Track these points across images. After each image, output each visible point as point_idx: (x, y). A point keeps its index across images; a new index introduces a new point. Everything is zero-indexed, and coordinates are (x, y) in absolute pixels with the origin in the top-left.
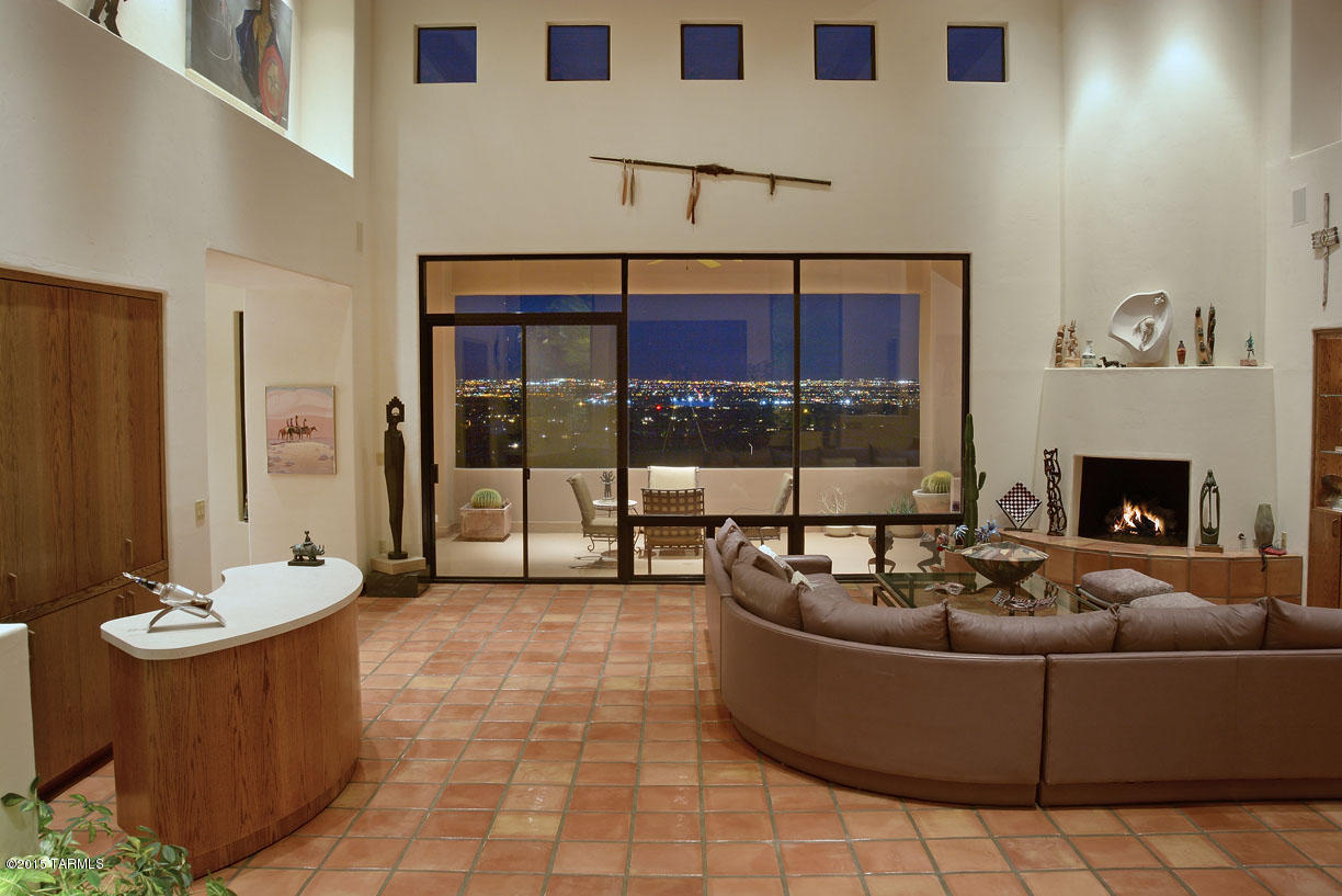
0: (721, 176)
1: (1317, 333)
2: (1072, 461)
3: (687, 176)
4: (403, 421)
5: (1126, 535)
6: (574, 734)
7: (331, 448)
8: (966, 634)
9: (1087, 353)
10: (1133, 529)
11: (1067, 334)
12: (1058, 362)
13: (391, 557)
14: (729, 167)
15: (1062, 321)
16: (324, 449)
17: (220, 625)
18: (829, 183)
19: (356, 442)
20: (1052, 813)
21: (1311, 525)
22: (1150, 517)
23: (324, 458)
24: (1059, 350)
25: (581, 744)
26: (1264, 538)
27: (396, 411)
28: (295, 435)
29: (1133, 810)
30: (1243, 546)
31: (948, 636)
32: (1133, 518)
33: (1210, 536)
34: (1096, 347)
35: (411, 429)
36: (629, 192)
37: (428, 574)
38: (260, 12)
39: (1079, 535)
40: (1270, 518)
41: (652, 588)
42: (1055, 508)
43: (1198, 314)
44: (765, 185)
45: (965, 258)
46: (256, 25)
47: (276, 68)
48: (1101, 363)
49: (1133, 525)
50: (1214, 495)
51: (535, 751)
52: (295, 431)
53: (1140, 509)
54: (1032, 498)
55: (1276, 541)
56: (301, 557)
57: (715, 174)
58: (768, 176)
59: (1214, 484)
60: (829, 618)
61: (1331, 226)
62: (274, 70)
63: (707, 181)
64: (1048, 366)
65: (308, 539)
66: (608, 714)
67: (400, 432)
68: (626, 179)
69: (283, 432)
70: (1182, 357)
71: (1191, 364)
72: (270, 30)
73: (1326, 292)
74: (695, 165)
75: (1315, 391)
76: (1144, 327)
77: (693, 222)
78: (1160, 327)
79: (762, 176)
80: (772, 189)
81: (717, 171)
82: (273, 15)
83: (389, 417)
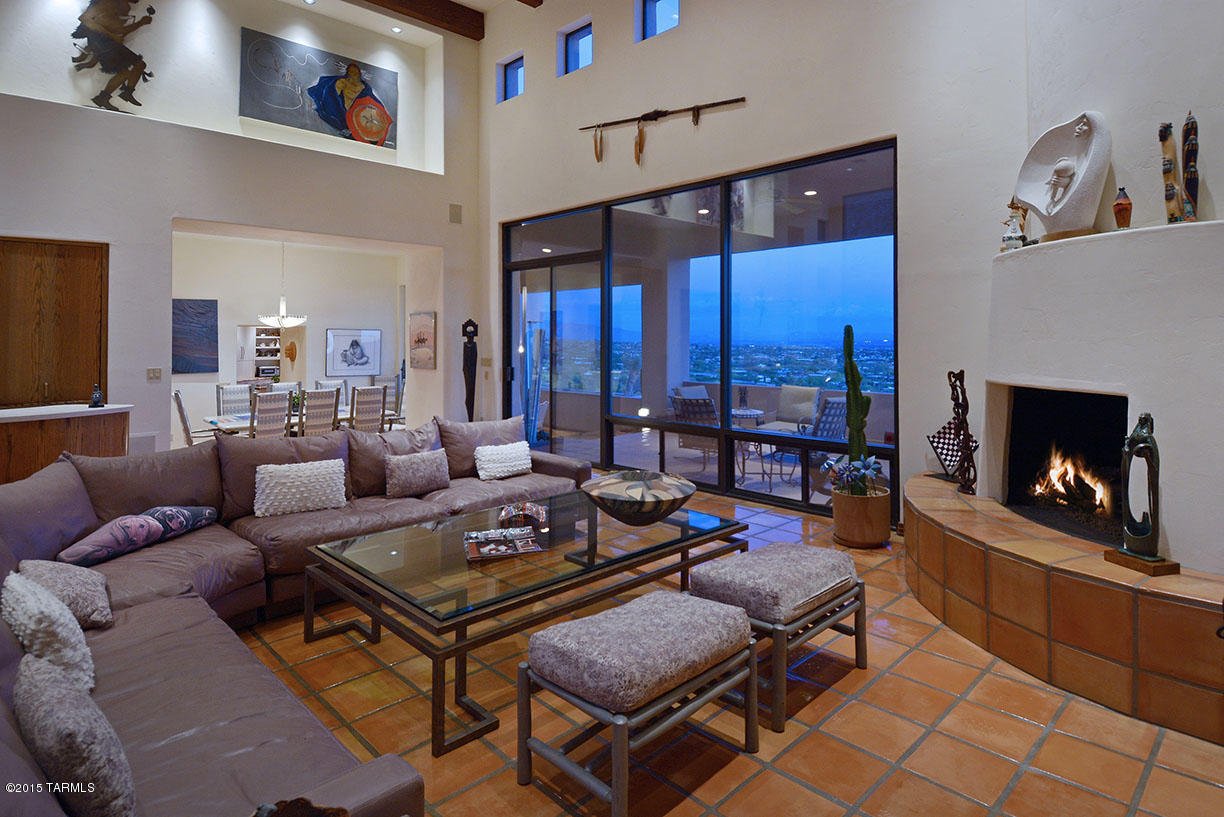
0: (660, 119)
3: (635, 128)
4: (477, 335)
7: (433, 352)
9: (1007, 234)
10: (1061, 495)
14: (664, 110)
16: (430, 352)
18: (743, 100)
22: (1088, 480)
23: (430, 359)
27: (470, 329)
28: (420, 344)
32: (1063, 477)
36: (599, 150)
38: (345, 77)
43: (1164, 135)
44: (690, 118)
45: (895, 144)
46: (338, 85)
47: (374, 111)
49: (1062, 489)
52: (419, 341)
53: (1074, 464)
57: (656, 120)
58: (693, 109)
62: (370, 112)
63: (651, 128)
67: (475, 343)
68: (596, 143)
69: (416, 342)
70: (1123, 216)
72: (361, 87)
74: (640, 116)
79: (688, 110)
80: (696, 120)
81: (655, 116)
82: (366, 77)
83: (465, 333)
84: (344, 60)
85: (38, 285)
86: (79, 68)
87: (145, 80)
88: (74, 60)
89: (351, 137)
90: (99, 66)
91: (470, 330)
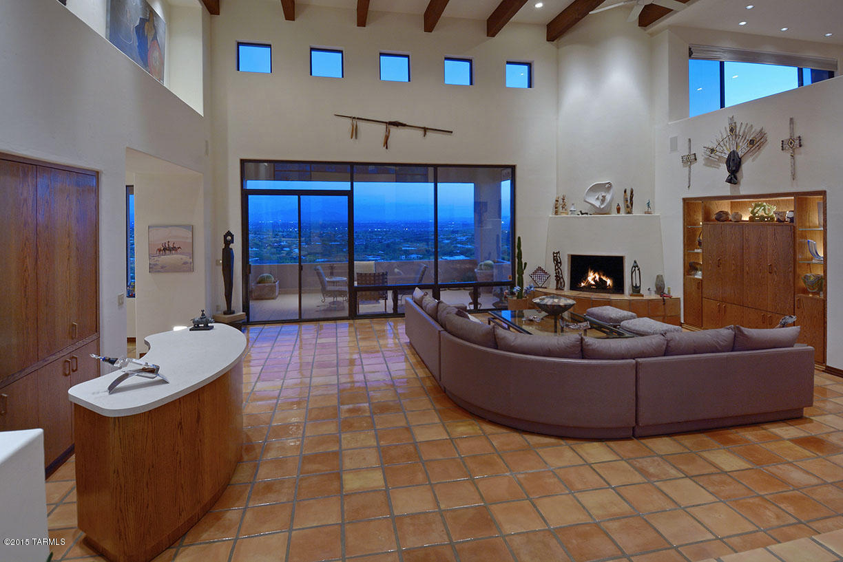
0: (400, 127)
1: (684, 200)
2: (567, 257)
3: (384, 126)
4: (233, 243)
5: (589, 288)
6: (365, 411)
7: (190, 258)
8: (593, 350)
9: (572, 209)
10: (593, 285)
11: (561, 201)
12: (556, 213)
13: (225, 313)
14: (404, 123)
15: (557, 194)
16: (186, 258)
17: (164, 382)
18: (452, 132)
19: (205, 254)
20: (644, 441)
21: (684, 284)
22: (604, 278)
23: (185, 263)
24: (556, 208)
25: (371, 417)
26: (660, 289)
27: (229, 238)
28: (167, 252)
29: (689, 436)
30: (650, 293)
31: (582, 351)
32: (594, 279)
33: (636, 290)
34: (575, 206)
35: (237, 247)
36: (355, 132)
37: (246, 320)
38: (148, 20)
39: (571, 289)
40: (663, 281)
41: (367, 321)
42: (559, 278)
43: (625, 192)
44: (421, 132)
45: (513, 168)
46: (146, 27)
47: (158, 53)
48: (580, 213)
49: (593, 283)
50: (637, 272)
51: (347, 425)
52: (166, 249)
53: (599, 274)
54: (546, 273)
55: (666, 291)
56: (198, 325)
57: (397, 126)
58: (422, 128)
59: (637, 266)
60: (515, 343)
61: (692, 153)
62: (156, 54)
63: (393, 129)
64: (551, 215)
65: (203, 315)
66: (378, 396)
67: (231, 249)
68: (353, 126)
69: (160, 250)
70: (618, 210)
71: (623, 214)
72: (154, 31)
73: (689, 182)
74: (387, 121)
75: (684, 225)
76: (601, 198)
77: (387, 148)
78: (608, 197)
79: (420, 128)
80: (425, 135)
81: (397, 124)
83: (225, 241)
91: (229, 240)
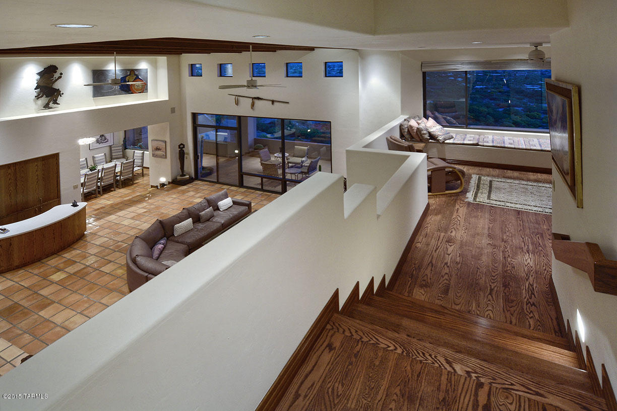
0: (259, 100)
3: (251, 100)
4: (184, 148)
7: (165, 153)
14: (262, 98)
18: (289, 103)
19: (172, 152)
23: (163, 155)
28: (158, 150)
36: (237, 102)
38: (129, 75)
46: (127, 78)
58: (272, 100)
63: (256, 101)
69: (155, 149)
72: (135, 77)
74: (253, 97)
77: (253, 110)
79: (270, 100)
80: (273, 104)
81: (258, 98)
82: (136, 73)
83: (179, 148)
84: (129, 70)
85: (37, 171)
86: (38, 99)
87: (61, 96)
88: (36, 97)
89: (132, 93)
90: (45, 96)
91: (182, 147)
